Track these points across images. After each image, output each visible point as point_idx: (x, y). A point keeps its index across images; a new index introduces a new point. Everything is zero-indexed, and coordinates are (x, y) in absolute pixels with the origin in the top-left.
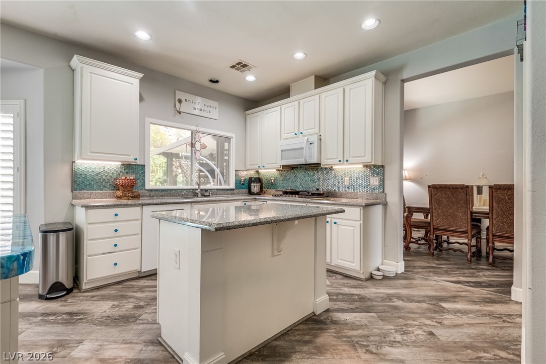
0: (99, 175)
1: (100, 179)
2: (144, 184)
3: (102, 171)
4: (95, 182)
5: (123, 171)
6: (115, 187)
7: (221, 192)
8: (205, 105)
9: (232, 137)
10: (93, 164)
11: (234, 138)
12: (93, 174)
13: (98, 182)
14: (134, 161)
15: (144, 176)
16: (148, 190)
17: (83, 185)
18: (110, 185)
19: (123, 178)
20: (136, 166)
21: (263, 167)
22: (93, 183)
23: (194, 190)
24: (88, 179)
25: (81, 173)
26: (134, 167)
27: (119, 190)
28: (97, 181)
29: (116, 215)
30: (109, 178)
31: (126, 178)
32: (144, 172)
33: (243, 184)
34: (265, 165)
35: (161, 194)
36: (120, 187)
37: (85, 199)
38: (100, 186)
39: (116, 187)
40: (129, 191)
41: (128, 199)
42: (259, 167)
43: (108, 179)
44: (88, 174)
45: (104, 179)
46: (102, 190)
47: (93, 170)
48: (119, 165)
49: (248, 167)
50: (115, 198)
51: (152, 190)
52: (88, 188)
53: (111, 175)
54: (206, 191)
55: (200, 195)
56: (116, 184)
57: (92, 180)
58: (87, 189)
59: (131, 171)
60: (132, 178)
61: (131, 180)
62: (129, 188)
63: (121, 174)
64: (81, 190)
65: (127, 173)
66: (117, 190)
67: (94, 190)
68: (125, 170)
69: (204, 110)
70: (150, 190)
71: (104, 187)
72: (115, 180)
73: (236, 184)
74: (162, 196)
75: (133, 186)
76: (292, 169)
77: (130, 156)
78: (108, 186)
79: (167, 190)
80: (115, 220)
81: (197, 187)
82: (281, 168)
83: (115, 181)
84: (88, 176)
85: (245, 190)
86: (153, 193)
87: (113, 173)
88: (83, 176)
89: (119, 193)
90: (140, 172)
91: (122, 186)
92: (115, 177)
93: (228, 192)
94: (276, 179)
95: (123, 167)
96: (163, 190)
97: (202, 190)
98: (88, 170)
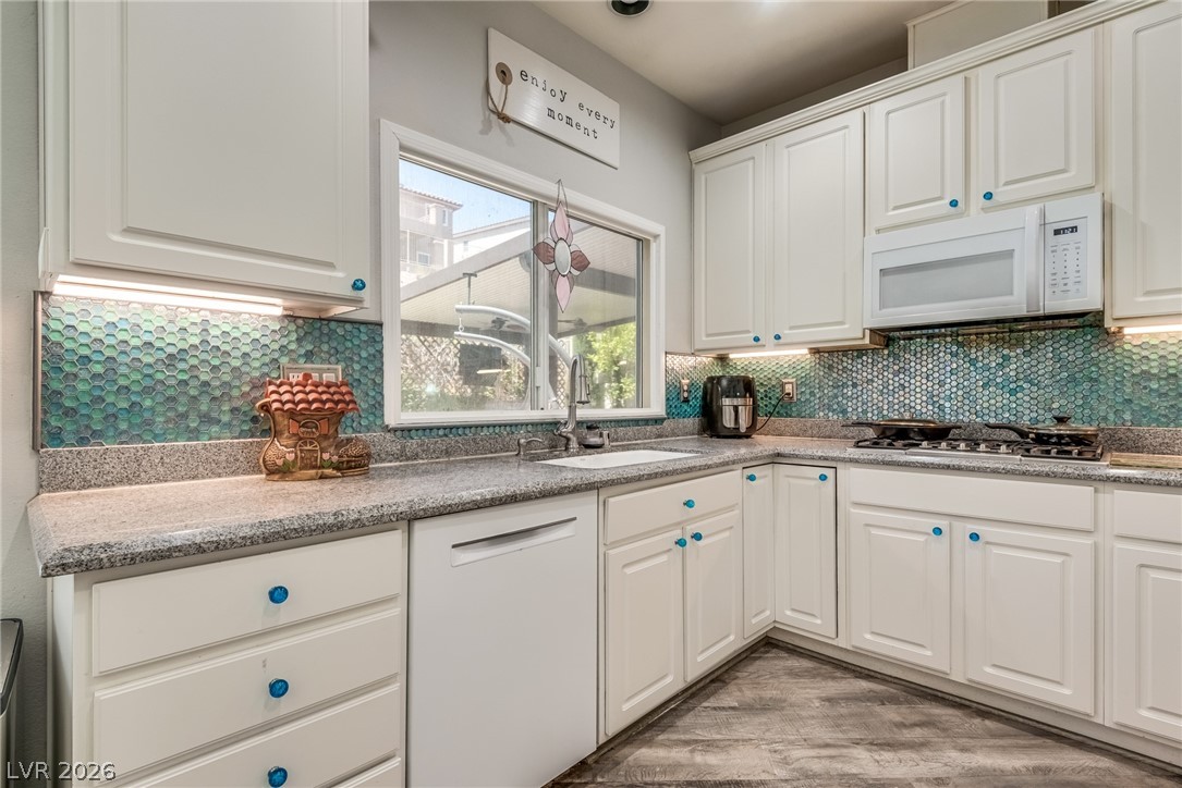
0: (182, 366)
1: (185, 383)
2: (378, 406)
3: (194, 347)
4: (160, 399)
5: (293, 346)
6: (255, 419)
7: (631, 431)
8: (581, 106)
9: (656, 237)
10: (149, 307)
11: (663, 238)
12: (148, 360)
13: (172, 399)
14: (349, 292)
15: (380, 370)
16: (395, 430)
17: (97, 416)
18: (234, 410)
19: (295, 377)
20: (348, 327)
21: (778, 337)
22: (148, 403)
23: (556, 424)
24: (122, 382)
25: (85, 351)
26: (340, 331)
27: (277, 434)
28: (171, 392)
29: (278, 595)
30: (227, 378)
31: (307, 377)
32: (380, 352)
33: (686, 400)
34: (785, 333)
35: (442, 444)
36: (283, 421)
37: (106, 485)
38: (184, 416)
39: (263, 422)
40: (326, 437)
41: (322, 477)
42: (757, 339)
43: (225, 384)
44: (122, 359)
45: (206, 384)
46: (194, 434)
47: (147, 338)
48: (273, 318)
49: (702, 340)
50: (255, 470)
51: (410, 430)
52: (123, 426)
53: (236, 363)
54: (592, 426)
55: (574, 444)
56: (265, 407)
57: (147, 391)
58: (119, 436)
59: (325, 347)
60: (328, 377)
61: (329, 386)
62: (324, 427)
63: (284, 360)
64: (83, 441)
65: (309, 356)
66: (265, 433)
67: (156, 437)
68: (299, 340)
69: (578, 125)
70: (402, 430)
71: (207, 419)
72: (254, 387)
73: (668, 399)
74: (448, 453)
75: (342, 413)
76: (887, 346)
77: (330, 266)
78: (225, 418)
79: (464, 427)
80: (270, 624)
81: (563, 413)
82: (867, 341)
83: (257, 393)
84: (123, 370)
85: (691, 420)
86: (413, 444)
87: (245, 355)
88: (99, 369)
89: (280, 450)
90: (364, 354)
91: (292, 414)
92: (256, 374)
93: (649, 428)
94: (802, 383)
95: (292, 327)
96: (451, 428)
97: (579, 423)
98: (122, 336)
